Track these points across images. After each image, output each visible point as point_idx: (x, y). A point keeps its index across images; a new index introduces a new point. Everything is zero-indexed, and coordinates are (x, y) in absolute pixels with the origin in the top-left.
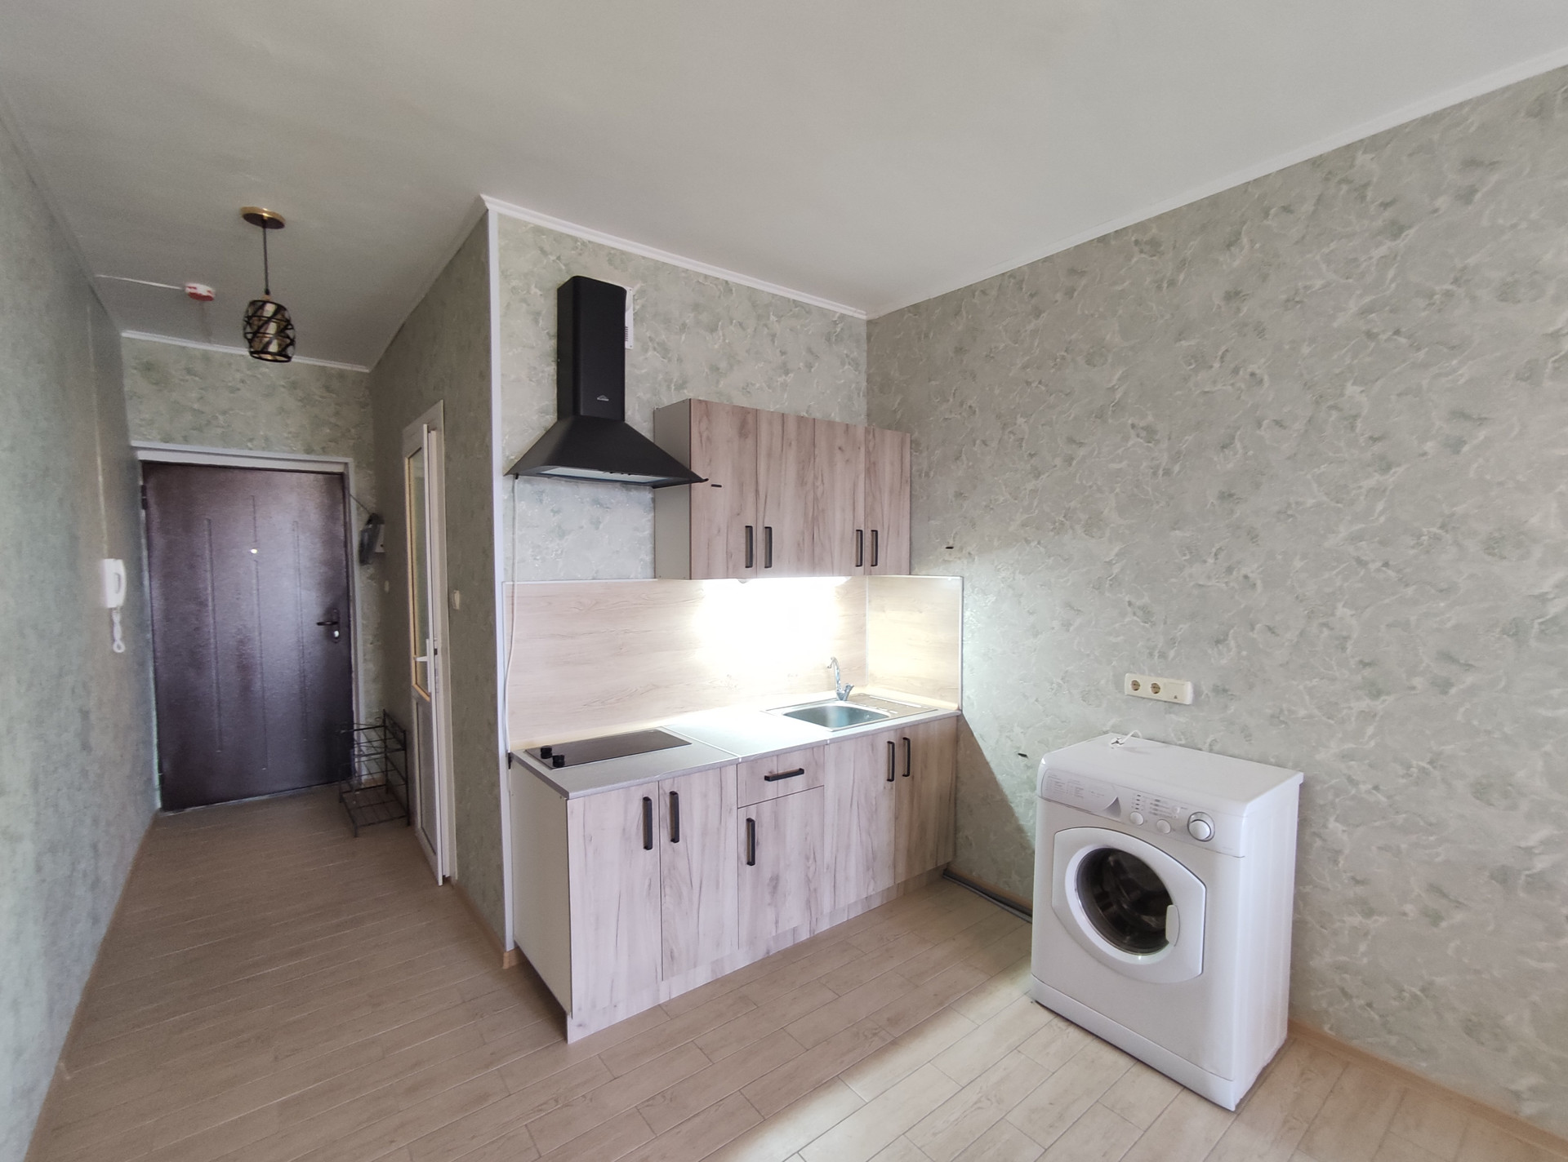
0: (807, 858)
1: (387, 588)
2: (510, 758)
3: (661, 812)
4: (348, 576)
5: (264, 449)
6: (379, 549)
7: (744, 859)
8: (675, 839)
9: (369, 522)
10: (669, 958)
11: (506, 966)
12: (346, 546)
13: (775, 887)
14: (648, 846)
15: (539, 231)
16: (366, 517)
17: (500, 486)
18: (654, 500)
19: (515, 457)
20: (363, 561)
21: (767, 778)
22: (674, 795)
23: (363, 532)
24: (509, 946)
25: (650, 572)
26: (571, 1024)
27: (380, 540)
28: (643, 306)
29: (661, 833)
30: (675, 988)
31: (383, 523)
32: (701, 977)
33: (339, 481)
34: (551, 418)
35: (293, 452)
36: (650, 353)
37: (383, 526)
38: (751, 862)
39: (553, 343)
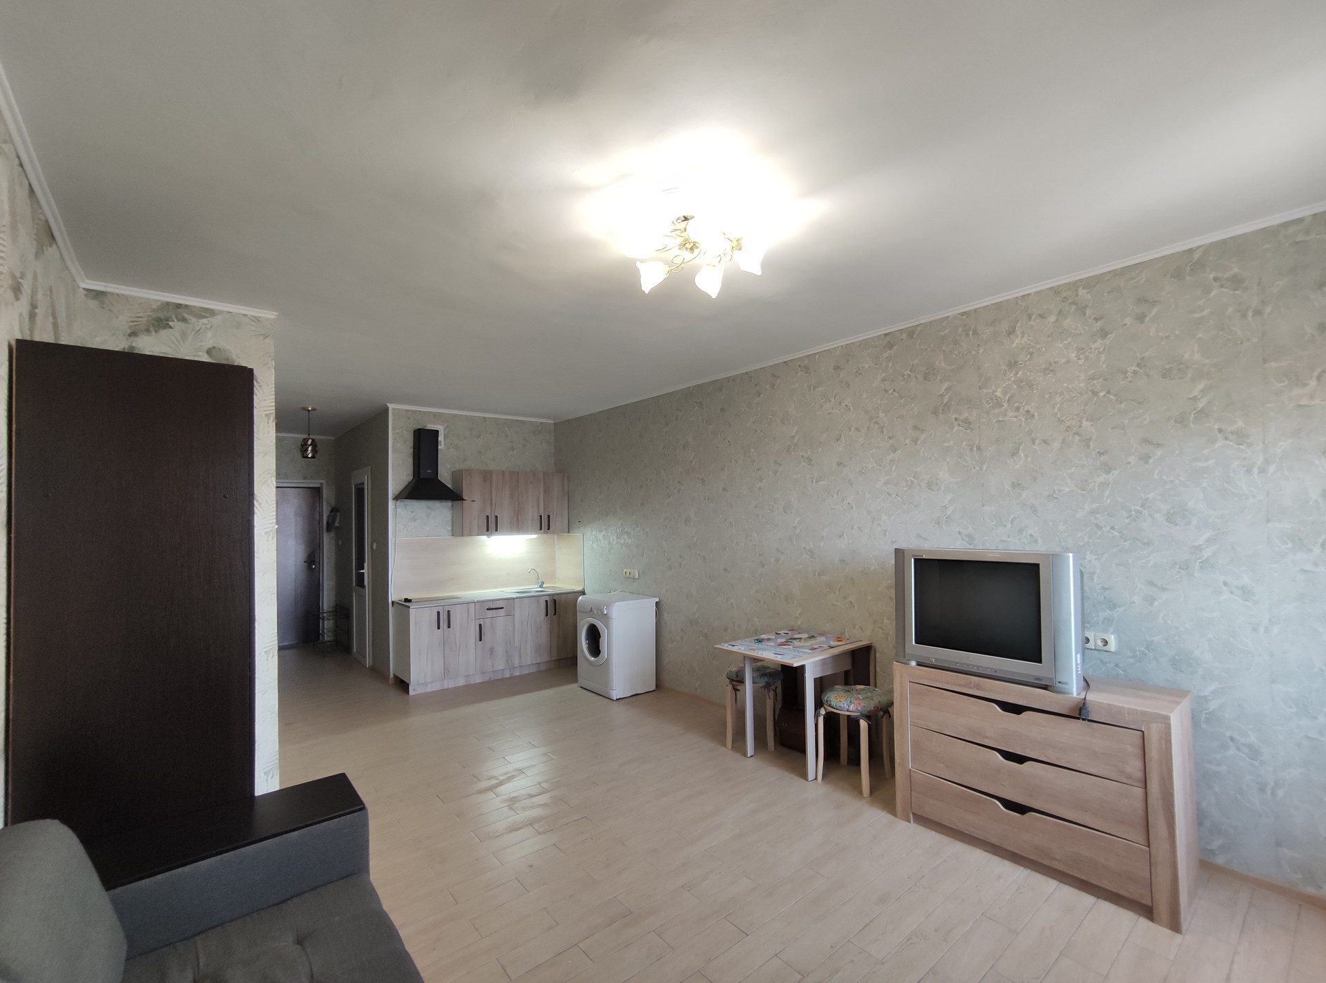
0: (507, 643)
1: (340, 543)
2: (393, 603)
3: (443, 617)
4: (321, 538)
5: (284, 479)
6: (337, 525)
7: (478, 639)
8: (449, 627)
9: (332, 511)
10: (447, 672)
11: (390, 682)
12: (319, 522)
13: (492, 652)
14: (439, 628)
15: (407, 411)
16: (330, 509)
17: (391, 504)
18: (452, 506)
19: (397, 493)
20: (329, 530)
21: (488, 609)
22: (449, 611)
23: (328, 517)
24: (392, 676)
25: (451, 534)
26: (411, 688)
27: (338, 521)
28: (448, 432)
29: (444, 624)
30: (450, 684)
31: (338, 512)
32: (461, 682)
33: (316, 492)
34: (411, 478)
35: (298, 479)
36: (451, 449)
37: (338, 514)
38: (481, 640)
39: (412, 450)
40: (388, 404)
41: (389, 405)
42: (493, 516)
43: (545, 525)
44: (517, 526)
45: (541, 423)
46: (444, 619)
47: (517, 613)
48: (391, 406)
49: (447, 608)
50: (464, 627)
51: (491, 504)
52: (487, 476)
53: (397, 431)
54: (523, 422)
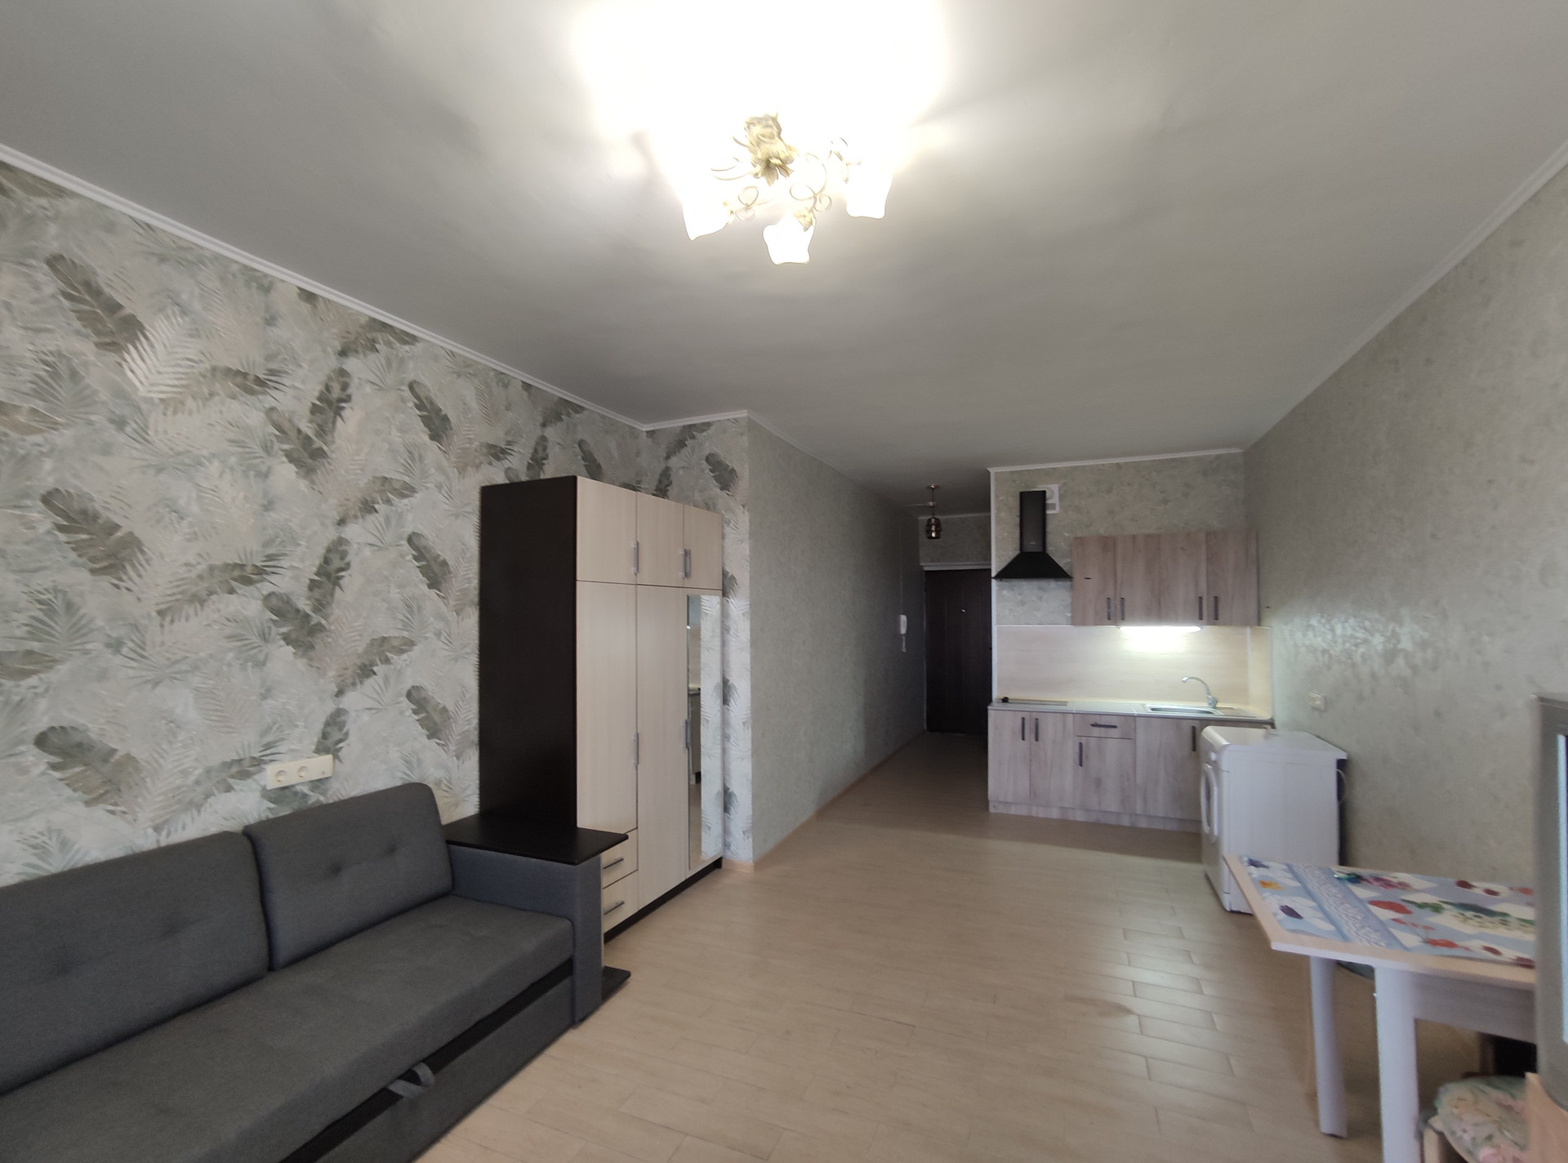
0: (1123, 777)
3: (1030, 727)
7: (1077, 762)
8: (1037, 739)
10: (1034, 796)
14: (1024, 739)
15: (1011, 473)
17: (994, 582)
19: (999, 572)
21: (1093, 725)
22: (1037, 720)
26: (990, 804)
28: (1065, 491)
29: (1030, 735)
30: (1039, 812)
32: (1055, 814)
34: (1017, 553)
36: (1068, 513)
38: (1081, 765)
39: (1018, 519)
40: (988, 469)
41: (990, 470)
42: (1118, 599)
43: (1209, 611)
44: (1158, 611)
45: (1218, 457)
46: (1031, 729)
47: (1141, 738)
48: (993, 471)
49: (1035, 715)
50: (1059, 744)
51: (1115, 582)
52: (1108, 544)
53: (1001, 498)
54: (1184, 461)
